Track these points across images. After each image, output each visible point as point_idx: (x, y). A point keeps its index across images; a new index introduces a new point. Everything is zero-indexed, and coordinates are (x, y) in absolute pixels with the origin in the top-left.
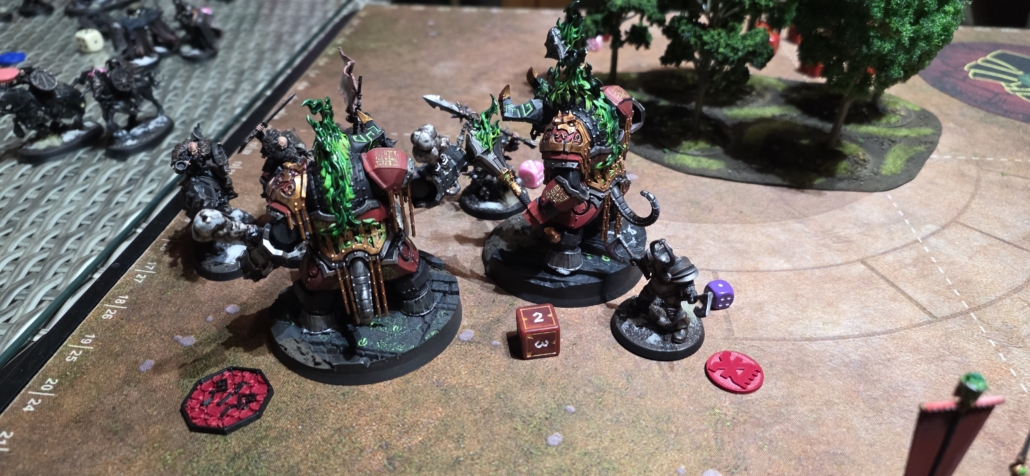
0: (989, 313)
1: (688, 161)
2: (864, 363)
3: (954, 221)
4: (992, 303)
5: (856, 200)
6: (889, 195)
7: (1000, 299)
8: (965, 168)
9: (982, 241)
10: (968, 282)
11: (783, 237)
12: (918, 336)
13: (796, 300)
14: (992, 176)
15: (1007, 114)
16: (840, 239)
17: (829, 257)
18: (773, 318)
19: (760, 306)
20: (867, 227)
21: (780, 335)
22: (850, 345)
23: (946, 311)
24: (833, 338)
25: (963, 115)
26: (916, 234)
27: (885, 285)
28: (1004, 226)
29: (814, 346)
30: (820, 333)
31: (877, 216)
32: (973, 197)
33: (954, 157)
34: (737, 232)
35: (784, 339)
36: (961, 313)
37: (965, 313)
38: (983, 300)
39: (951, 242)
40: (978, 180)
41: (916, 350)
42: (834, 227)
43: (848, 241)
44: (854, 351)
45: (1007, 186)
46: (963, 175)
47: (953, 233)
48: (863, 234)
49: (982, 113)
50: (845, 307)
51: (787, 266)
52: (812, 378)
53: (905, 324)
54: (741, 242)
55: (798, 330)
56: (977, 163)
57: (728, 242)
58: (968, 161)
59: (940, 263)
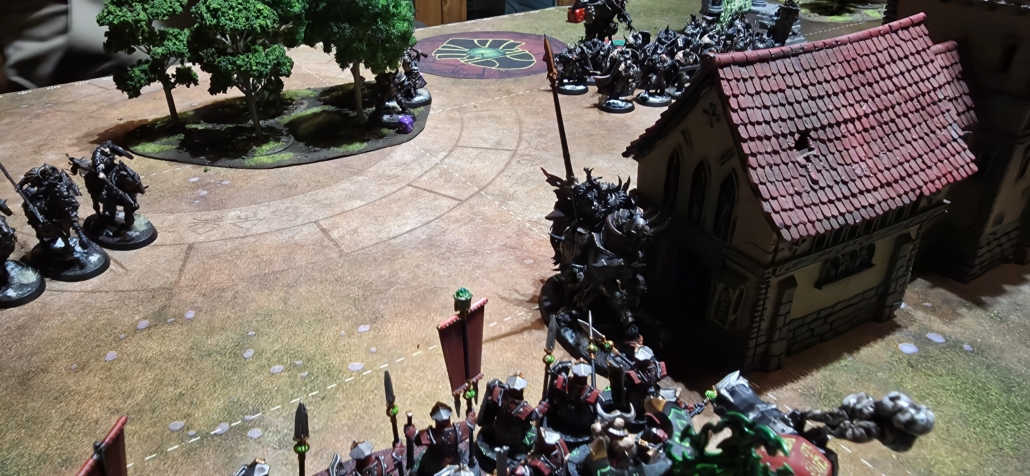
0: (491, 188)
1: (265, 160)
2: (430, 238)
3: (456, 146)
4: (490, 183)
5: (392, 151)
6: (411, 142)
7: (494, 179)
8: (452, 114)
9: (475, 152)
10: (474, 176)
11: (353, 188)
12: (456, 213)
13: (376, 220)
14: (469, 115)
15: (466, 77)
16: (390, 177)
17: (387, 190)
18: (365, 235)
19: (355, 231)
20: (405, 165)
21: (374, 242)
22: (418, 233)
23: (466, 195)
24: (407, 232)
25: (441, 83)
26: (436, 160)
27: (428, 193)
28: (485, 141)
29: (398, 240)
30: (398, 233)
31: (408, 157)
32: (462, 129)
33: (444, 110)
34: (321, 194)
35: (377, 243)
36: (476, 193)
37: (478, 193)
38: (485, 183)
39: (458, 158)
40: (462, 119)
41: (457, 221)
42: (384, 171)
43: (395, 176)
44: (422, 234)
45: (478, 118)
46: (451, 119)
47: (457, 153)
48: (403, 169)
49: (452, 80)
50: (409, 213)
51: (362, 203)
52: (403, 257)
53: (446, 210)
54: (326, 199)
55: (384, 235)
56: (458, 110)
57: (317, 202)
58: (452, 110)
59: (456, 171)
